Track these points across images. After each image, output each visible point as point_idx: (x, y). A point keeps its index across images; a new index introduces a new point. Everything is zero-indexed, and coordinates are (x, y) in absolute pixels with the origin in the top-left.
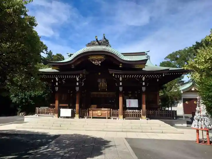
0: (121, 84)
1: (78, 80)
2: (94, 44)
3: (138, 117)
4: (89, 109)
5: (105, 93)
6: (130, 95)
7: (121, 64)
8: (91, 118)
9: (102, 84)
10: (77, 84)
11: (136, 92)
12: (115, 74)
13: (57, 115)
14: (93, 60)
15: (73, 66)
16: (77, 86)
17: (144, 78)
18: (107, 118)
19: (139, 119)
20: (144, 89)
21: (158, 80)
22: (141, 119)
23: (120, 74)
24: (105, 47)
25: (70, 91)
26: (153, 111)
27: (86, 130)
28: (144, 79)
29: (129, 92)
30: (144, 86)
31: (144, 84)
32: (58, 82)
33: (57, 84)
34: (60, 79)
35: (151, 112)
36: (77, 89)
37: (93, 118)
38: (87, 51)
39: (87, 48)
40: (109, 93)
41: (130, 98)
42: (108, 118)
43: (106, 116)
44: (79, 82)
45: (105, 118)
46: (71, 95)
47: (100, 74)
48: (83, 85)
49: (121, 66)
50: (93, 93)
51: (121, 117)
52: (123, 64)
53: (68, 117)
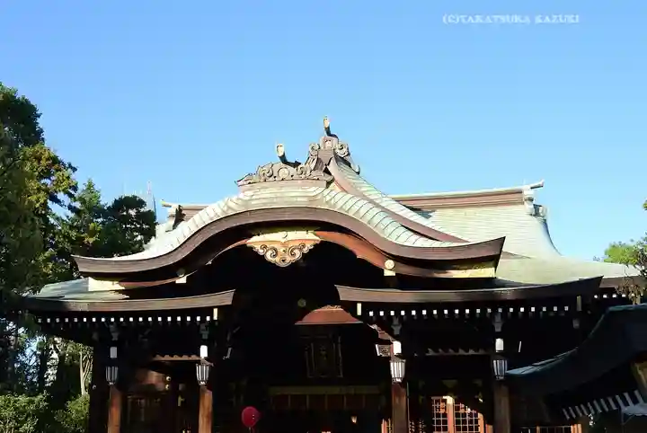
0: (397, 348)
1: (205, 331)
5: (336, 390)
7: (390, 264)
10: (204, 352)
11: (479, 382)
12: (367, 306)
15: (181, 274)
20: (499, 369)
21: (576, 324)
24: (320, 190)
30: (500, 356)
31: (499, 345)
32: (119, 344)
33: (113, 353)
36: (203, 374)
38: (242, 209)
39: (240, 195)
40: (352, 390)
44: (208, 342)
46: (180, 399)
47: (302, 304)
48: (228, 357)
49: (389, 269)
50: (277, 391)
52: (399, 262)
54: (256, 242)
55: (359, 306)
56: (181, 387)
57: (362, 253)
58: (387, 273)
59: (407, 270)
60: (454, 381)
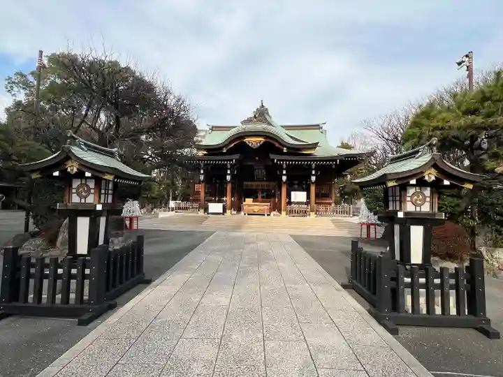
0: (284, 172)
1: (229, 167)
2: (251, 121)
3: (305, 213)
4: (244, 203)
5: (263, 183)
6: (296, 186)
9: (260, 171)
10: (229, 172)
11: (304, 182)
12: (278, 160)
13: (202, 211)
14: (249, 142)
15: (224, 149)
16: (229, 174)
18: (266, 215)
19: (306, 217)
20: (313, 178)
22: (308, 216)
23: (283, 161)
25: (215, 181)
26: (325, 206)
28: (314, 166)
29: (294, 182)
30: (313, 175)
31: (314, 172)
32: (203, 169)
33: (202, 171)
34: (206, 166)
35: (322, 208)
36: (228, 178)
37: (248, 214)
38: (243, 131)
39: (245, 126)
40: (268, 183)
41: (295, 190)
42: (268, 215)
43: (265, 212)
44: (230, 169)
45: (264, 215)
46: (217, 185)
47: (257, 158)
48: (235, 173)
49: (285, 150)
50: (246, 183)
51: (284, 213)
52: (288, 148)
53: (219, 214)
54: (246, 140)
55: (276, 159)
57: (277, 145)
58: (285, 151)
59: (292, 151)
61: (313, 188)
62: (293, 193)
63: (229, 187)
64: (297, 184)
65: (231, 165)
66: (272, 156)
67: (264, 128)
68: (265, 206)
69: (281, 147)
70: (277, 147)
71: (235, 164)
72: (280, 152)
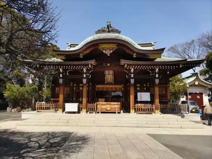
0: (132, 76)
1: (85, 71)
2: (104, 31)
3: (150, 111)
4: (97, 103)
5: (112, 86)
7: (135, 54)
8: (100, 113)
9: (109, 76)
10: (85, 76)
11: (145, 85)
12: (128, 65)
13: (60, 110)
14: (103, 49)
15: (81, 55)
16: (85, 78)
17: (157, 69)
18: (117, 113)
19: (152, 114)
20: (157, 81)
21: (168, 73)
22: (153, 114)
24: (118, 34)
26: (165, 105)
27: (97, 126)
29: (137, 85)
30: (157, 78)
31: (157, 76)
32: (62, 73)
33: (61, 75)
34: (65, 70)
36: (85, 81)
37: (102, 113)
38: (98, 38)
39: (97, 35)
42: (119, 113)
43: (116, 110)
45: (115, 113)
46: (75, 88)
47: (109, 65)
48: (90, 77)
50: (98, 86)
51: (132, 111)
52: (137, 53)
53: (74, 113)
54: (101, 47)
55: (126, 64)
56: (75, 85)
57: (128, 51)
58: (134, 56)
59: (140, 56)
60: (139, 85)
61: (157, 89)
62: (139, 94)
63: (85, 90)
64: (139, 87)
65: (87, 70)
66: (123, 62)
67: (117, 37)
68: (116, 105)
69: (131, 53)
70: (128, 53)
71: (90, 69)
72: (130, 58)
